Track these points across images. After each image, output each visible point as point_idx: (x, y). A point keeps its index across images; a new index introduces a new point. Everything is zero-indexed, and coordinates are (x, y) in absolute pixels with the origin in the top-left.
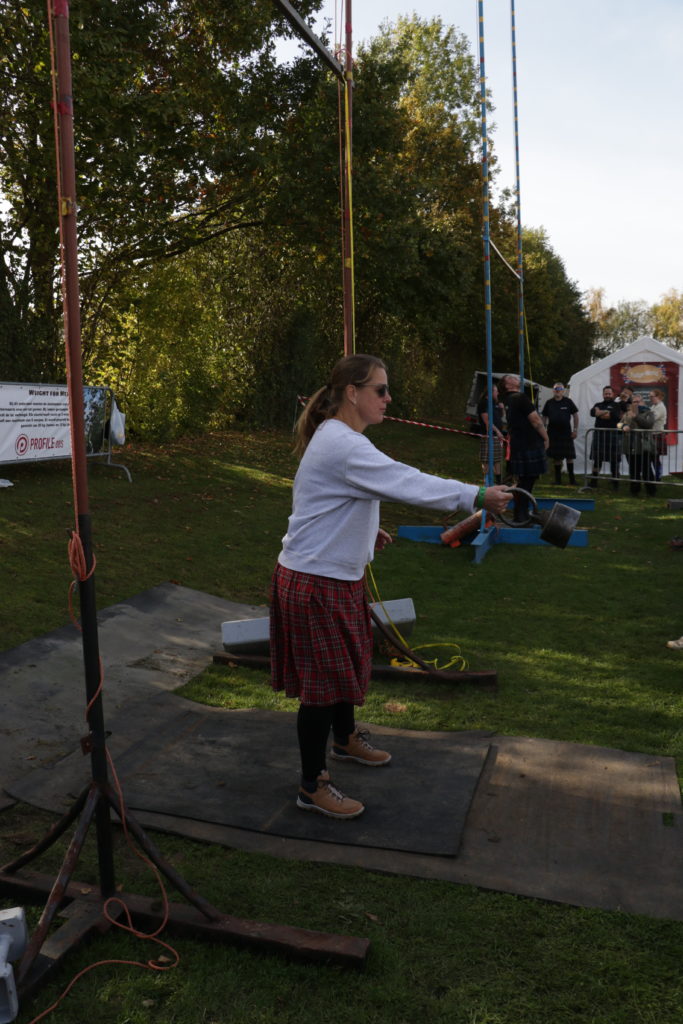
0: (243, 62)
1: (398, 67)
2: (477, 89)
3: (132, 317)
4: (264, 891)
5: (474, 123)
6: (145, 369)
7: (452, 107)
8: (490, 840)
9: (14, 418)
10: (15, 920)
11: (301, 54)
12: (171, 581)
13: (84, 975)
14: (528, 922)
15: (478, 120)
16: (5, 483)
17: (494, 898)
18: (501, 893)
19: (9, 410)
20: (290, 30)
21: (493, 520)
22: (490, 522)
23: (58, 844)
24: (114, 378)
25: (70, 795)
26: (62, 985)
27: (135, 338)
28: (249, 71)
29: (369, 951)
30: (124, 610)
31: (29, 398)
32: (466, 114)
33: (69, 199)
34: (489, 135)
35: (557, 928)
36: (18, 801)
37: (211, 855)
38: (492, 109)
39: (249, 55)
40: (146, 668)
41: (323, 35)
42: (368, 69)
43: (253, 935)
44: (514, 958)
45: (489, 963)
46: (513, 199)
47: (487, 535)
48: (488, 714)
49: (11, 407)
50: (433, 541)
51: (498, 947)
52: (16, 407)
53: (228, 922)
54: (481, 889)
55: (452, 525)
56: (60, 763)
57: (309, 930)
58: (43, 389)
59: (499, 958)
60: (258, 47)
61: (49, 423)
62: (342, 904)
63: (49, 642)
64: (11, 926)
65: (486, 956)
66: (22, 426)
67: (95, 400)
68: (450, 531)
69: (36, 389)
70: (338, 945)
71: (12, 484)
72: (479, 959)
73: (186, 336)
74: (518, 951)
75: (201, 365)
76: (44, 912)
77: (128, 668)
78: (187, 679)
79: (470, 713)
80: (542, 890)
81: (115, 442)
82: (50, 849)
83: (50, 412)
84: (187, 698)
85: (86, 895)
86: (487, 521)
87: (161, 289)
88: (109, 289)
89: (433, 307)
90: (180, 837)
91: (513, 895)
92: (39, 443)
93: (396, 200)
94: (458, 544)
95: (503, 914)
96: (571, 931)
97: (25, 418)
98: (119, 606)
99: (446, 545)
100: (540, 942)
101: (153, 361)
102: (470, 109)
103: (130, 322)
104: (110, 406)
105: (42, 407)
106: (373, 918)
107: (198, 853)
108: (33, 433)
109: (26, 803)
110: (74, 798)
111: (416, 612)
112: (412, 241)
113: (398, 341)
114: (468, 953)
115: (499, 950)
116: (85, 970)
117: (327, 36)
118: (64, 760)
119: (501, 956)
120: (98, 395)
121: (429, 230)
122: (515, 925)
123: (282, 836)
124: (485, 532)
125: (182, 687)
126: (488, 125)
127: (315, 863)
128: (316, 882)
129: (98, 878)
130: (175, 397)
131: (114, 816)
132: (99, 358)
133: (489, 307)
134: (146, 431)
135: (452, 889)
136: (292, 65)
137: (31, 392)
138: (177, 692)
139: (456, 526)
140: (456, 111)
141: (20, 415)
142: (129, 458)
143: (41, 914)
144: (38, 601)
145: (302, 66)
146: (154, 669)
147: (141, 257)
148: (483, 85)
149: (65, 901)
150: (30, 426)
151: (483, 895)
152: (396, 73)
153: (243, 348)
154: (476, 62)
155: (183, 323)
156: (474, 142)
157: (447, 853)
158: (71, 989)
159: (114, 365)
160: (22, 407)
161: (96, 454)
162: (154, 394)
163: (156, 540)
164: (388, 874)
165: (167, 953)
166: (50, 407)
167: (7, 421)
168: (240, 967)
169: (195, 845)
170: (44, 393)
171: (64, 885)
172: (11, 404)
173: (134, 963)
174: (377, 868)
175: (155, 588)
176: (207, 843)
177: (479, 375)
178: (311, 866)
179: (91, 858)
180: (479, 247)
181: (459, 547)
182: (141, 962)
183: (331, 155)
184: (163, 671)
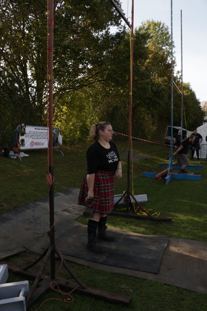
0: (100, 33)
1: (147, 35)
2: (170, 41)
3: (65, 107)
4: (99, 281)
5: (169, 51)
6: (69, 123)
7: (163, 46)
8: (168, 269)
9: (30, 136)
10: (26, 284)
11: (118, 31)
12: (74, 186)
13: (45, 302)
14: (179, 295)
15: (170, 50)
16: (27, 155)
17: (168, 287)
18: (171, 286)
19: (29, 134)
20: (114, 24)
21: (172, 171)
22: (171, 172)
23: (38, 263)
24: (59, 125)
25: (43, 249)
26: (39, 305)
27: (66, 113)
28: (102, 36)
29: (130, 301)
30: (60, 194)
31: (35, 130)
32: (166, 48)
33: (51, 75)
34: (173, 55)
35: (188, 298)
36: (28, 250)
37: (84, 269)
38: (174, 47)
39: (102, 31)
40: (66, 212)
41: (124, 26)
42: (137, 35)
43: (96, 294)
44: (175, 306)
45: (167, 307)
46: (180, 74)
47: (170, 176)
48: (169, 230)
49: (29, 133)
50: (153, 177)
51: (170, 302)
52: (30, 133)
53: (88, 289)
54: (165, 284)
55: (160, 172)
56: (40, 239)
57: (112, 293)
58: (39, 128)
59: (170, 306)
60: (105, 29)
61: (40, 138)
62: (122, 286)
63: (38, 203)
64: (25, 286)
65: (166, 305)
66: (32, 139)
67: (54, 131)
68: (159, 174)
69: (37, 128)
70: (120, 298)
71: (28, 156)
72: (164, 306)
73: (81, 113)
74: (176, 304)
75: (85, 122)
76: (35, 282)
77: (61, 212)
78: (78, 216)
79: (163, 230)
80: (184, 286)
81: (59, 144)
82: (36, 264)
83: (41, 135)
84: (78, 221)
85: (46, 278)
86: (170, 172)
87: (74, 99)
88: (59, 99)
89: (155, 106)
90: (75, 263)
91: (175, 286)
92: (36, 144)
93: (145, 74)
94: (161, 178)
95: (171, 292)
96: (193, 299)
97: (34, 136)
98: (58, 193)
99: (158, 178)
100: (183, 302)
101: (71, 120)
102: (168, 47)
103: (64, 109)
104: (58, 133)
105: (38, 133)
106: (131, 291)
107: (80, 268)
108: (36, 141)
109: (30, 250)
110: (44, 250)
111: (148, 199)
112: (149, 86)
113: (144, 117)
114: (160, 304)
115: (170, 303)
116: (46, 301)
117: (125, 26)
118: (42, 238)
119: (171, 306)
120: (55, 130)
121: (155, 83)
122: (175, 296)
123: (105, 264)
124: (169, 175)
125: (77, 218)
126: (173, 52)
127: (114, 273)
128: (114, 279)
129: (50, 274)
130: (77, 131)
131: (56, 256)
132: (55, 119)
133: (172, 107)
134: (68, 141)
135: (156, 283)
136: (115, 34)
137: (35, 129)
138: (75, 220)
139: (161, 173)
140: (164, 48)
141: (32, 135)
142: (63, 149)
143: (34, 283)
144: (35, 191)
145: (118, 35)
146: (68, 212)
147: (68, 89)
148: (172, 40)
149: (41, 280)
150: (35, 138)
151: (165, 286)
152: (146, 37)
153: (98, 117)
154: (170, 33)
155: (80, 109)
156: (169, 57)
157: (154, 272)
158: (41, 307)
159: (59, 121)
160: (33, 133)
161: (53, 148)
162: (71, 130)
163: (70, 174)
164: (137, 278)
165: (70, 297)
166: (41, 133)
167: (28, 137)
168: (91, 303)
169: (79, 266)
170: (39, 129)
171: (41, 275)
172: (29, 132)
173: (60, 300)
174: (134, 276)
175: (69, 188)
176: (83, 265)
177: (169, 127)
178: (114, 274)
179: (49, 268)
180: (170, 88)
181: (162, 179)
182: (62, 300)
183: (126, 60)
184: (71, 213)
